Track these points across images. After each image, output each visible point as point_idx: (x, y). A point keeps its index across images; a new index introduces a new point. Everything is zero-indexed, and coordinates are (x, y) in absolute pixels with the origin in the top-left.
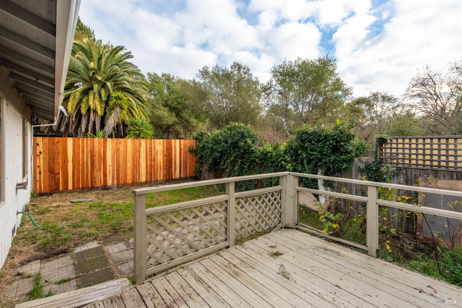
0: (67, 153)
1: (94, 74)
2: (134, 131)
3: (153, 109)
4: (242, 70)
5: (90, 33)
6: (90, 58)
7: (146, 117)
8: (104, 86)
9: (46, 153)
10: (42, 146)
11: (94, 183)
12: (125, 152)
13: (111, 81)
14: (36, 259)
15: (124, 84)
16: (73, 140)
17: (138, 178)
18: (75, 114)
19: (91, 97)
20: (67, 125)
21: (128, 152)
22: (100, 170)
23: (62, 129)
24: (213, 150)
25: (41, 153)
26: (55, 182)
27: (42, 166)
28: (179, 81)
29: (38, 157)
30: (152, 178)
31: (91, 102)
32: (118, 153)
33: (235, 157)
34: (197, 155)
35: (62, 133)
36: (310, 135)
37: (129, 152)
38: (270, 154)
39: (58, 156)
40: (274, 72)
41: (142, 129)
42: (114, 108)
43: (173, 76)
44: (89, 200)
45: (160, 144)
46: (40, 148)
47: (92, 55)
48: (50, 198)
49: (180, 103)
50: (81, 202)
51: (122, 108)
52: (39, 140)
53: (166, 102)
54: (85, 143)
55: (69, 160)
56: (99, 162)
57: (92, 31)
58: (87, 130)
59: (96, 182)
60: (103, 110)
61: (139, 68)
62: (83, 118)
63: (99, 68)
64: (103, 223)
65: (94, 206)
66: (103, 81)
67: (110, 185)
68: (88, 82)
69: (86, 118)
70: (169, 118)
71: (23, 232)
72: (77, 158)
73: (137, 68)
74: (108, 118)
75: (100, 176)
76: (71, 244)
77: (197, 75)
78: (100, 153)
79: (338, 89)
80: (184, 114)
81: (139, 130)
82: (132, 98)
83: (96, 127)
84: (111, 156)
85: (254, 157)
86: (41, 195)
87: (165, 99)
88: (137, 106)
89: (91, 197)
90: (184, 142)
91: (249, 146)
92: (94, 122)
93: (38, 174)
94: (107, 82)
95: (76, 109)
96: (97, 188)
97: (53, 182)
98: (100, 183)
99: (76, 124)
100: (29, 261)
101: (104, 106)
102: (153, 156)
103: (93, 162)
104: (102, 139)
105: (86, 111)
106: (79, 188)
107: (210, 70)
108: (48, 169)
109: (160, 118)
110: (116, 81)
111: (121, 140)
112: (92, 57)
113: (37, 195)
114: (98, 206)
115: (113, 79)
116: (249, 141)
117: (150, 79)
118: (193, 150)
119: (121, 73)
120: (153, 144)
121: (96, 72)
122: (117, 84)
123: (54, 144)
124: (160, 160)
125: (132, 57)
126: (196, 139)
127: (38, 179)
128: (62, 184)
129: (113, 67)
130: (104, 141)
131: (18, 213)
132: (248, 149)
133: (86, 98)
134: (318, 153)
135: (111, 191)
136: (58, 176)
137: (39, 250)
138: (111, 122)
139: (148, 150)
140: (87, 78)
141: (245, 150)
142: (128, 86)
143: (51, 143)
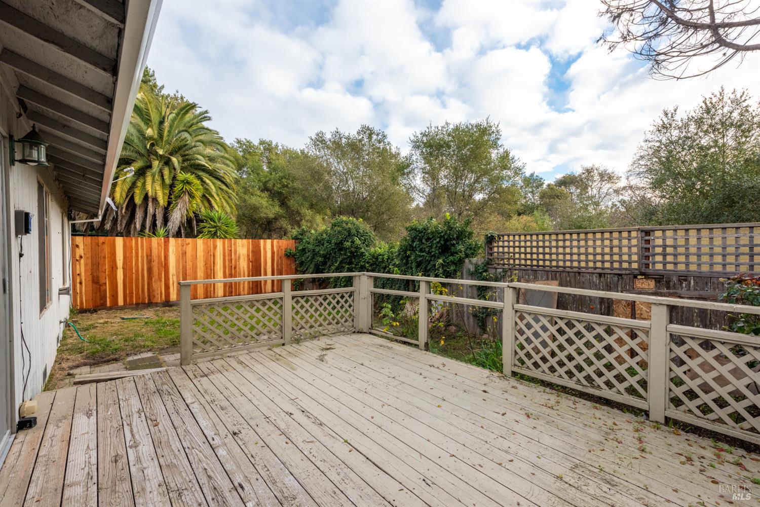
0: (115, 257)
1: (152, 145)
2: (209, 227)
3: (245, 194)
4: (374, 137)
5: (148, 74)
6: (148, 121)
7: (231, 207)
8: (168, 162)
9: (87, 258)
10: (83, 247)
11: (151, 298)
12: (195, 256)
13: (177, 155)
14: (85, 364)
15: (197, 159)
16: (124, 240)
17: (212, 292)
18: (126, 203)
19: (149, 180)
20: (115, 221)
21: (198, 257)
22: (161, 281)
23: (108, 226)
24: (315, 254)
25: (81, 257)
26: (100, 296)
27: (83, 274)
28: (286, 152)
29: (77, 262)
30: (232, 292)
31: (149, 187)
32: (184, 258)
33: (341, 262)
34: (296, 261)
35: (108, 231)
36: (420, 232)
37: (200, 257)
38: (381, 257)
39: (104, 261)
40: (415, 142)
41: (219, 225)
42: (180, 196)
43: (277, 143)
44: (145, 316)
45: (243, 246)
46: (80, 251)
47: (150, 117)
48: (94, 315)
49: (287, 186)
50: (134, 319)
51: (192, 196)
52: (79, 240)
53: (265, 183)
54: (140, 244)
55: (118, 267)
56: (159, 269)
57: (151, 72)
58: (143, 226)
59: (154, 297)
60: (166, 197)
61: (221, 135)
62: (137, 209)
63: (161, 136)
64: (160, 337)
65: (151, 323)
66: (167, 155)
67: (174, 300)
68: (144, 156)
69: (143, 209)
70: (268, 208)
71: (67, 345)
72: (128, 264)
73: (218, 134)
74: (172, 210)
75: (161, 288)
76: (123, 354)
77: (307, 146)
78: (159, 257)
79: (505, 167)
80: (292, 203)
81: (215, 227)
82: (210, 180)
83: (157, 222)
84: (175, 262)
85: (364, 262)
86: (83, 311)
87: (263, 179)
88: (217, 191)
89: (149, 314)
90: (278, 242)
91: (357, 248)
92: (154, 216)
93: (78, 285)
94: (172, 157)
95: (127, 196)
96: (156, 305)
97: (98, 295)
98: (159, 298)
99: (127, 218)
100: (77, 366)
101: (167, 192)
102: (233, 262)
103: (150, 270)
104: (163, 238)
105: (141, 199)
106: (133, 304)
107: (328, 136)
108: (91, 278)
109: (255, 209)
110: (186, 155)
111: (189, 240)
112: (150, 120)
113: (77, 311)
114: (157, 323)
115: (182, 152)
116: (358, 242)
117: (240, 150)
118: (290, 254)
119: (193, 144)
120: (233, 246)
121: (156, 142)
122: (188, 160)
123: (98, 246)
124: (244, 268)
125: (209, 119)
126: (296, 238)
127: (78, 291)
128: (110, 298)
129: (180, 134)
130: (165, 242)
131: (61, 322)
132: (356, 251)
133: (142, 181)
134: (428, 254)
135: (175, 308)
136: (104, 287)
137: (88, 358)
138: (177, 217)
139: (227, 254)
140: (143, 151)
141: (352, 252)
142: (203, 162)
143: (94, 244)
